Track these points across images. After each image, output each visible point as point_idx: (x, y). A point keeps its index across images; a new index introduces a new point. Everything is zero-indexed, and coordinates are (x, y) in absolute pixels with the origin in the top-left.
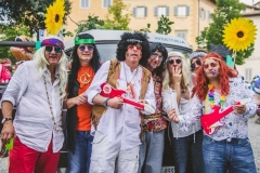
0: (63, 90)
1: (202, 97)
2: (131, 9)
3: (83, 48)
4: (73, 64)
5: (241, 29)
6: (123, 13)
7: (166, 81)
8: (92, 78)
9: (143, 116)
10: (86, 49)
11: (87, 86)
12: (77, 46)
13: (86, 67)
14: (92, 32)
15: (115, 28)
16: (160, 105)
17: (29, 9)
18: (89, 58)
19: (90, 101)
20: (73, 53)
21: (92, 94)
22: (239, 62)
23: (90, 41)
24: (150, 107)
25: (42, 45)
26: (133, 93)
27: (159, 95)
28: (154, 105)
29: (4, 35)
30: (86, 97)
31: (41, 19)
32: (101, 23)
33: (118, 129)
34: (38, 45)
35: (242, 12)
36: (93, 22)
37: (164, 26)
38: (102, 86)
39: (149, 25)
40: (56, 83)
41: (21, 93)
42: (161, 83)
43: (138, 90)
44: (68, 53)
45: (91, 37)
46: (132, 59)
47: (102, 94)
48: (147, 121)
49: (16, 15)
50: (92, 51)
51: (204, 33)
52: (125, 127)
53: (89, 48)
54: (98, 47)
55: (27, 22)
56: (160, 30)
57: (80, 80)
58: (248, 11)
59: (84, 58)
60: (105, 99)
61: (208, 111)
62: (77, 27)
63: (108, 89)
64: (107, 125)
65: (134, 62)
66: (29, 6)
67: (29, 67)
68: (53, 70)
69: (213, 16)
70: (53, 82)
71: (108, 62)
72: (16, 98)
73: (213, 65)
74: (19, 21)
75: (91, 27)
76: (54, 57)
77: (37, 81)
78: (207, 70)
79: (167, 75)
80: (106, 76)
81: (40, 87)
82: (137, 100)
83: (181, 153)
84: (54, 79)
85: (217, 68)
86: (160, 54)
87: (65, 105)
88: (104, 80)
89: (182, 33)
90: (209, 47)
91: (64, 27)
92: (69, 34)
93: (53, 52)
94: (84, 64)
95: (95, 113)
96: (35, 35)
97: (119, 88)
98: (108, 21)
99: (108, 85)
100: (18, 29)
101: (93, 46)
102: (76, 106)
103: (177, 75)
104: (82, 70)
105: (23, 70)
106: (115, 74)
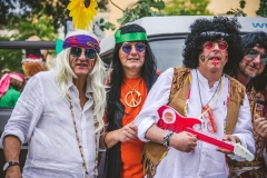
3: (128, 48)
4: (113, 75)
8: (144, 98)
10: (134, 51)
12: (118, 46)
13: (134, 80)
14: (145, 22)
18: (138, 64)
19: (141, 135)
21: (144, 124)
23: (139, 36)
25: (65, 46)
26: (213, 123)
30: (135, 130)
32: (160, 5)
34: (59, 46)
36: (147, 5)
38: (161, 111)
39: (243, 4)
41: (33, 122)
44: (106, 59)
45: (142, 30)
46: (210, 65)
47: (161, 124)
50: (142, 53)
53: (138, 48)
54: (153, 46)
55: (49, 10)
56: (262, 11)
57: (125, 101)
59: (129, 64)
62: (121, 15)
63: (171, 116)
65: (214, 71)
67: (44, 81)
68: (82, 84)
70: (83, 104)
71: (170, 71)
72: (25, 130)
74: (37, 8)
75: (144, 13)
76: (83, 65)
77: (59, 104)
80: (167, 95)
81: (63, 112)
84: (84, 100)
86: (262, 51)
87: (102, 142)
88: (163, 101)
93: (83, 57)
94: (130, 75)
95: (149, 155)
96: (61, 29)
99: (170, 110)
100: (36, 21)
101: (144, 45)
104: (128, 84)
105: (36, 86)
106: (182, 91)
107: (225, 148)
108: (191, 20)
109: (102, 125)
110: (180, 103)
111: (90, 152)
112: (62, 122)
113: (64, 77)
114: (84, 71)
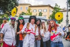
0: (16, 30)
1: (50, 31)
2: (32, 10)
4: (18, 24)
5: (59, 15)
6: (31, 11)
7: (41, 28)
9: (35, 36)
10: (21, 20)
11: (21, 29)
14: (23, 16)
15: (28, 15)
16: (40, 34)
17: (8, 10)
18: (22, 22)
20: (18, 21)
22: (59, 23)
23: (22, 18)
24: (37, 34)
25: (10, 19)
26: (33, 30)
27: (39, 31)
28: (38, 33)
29: (1, 17)
30: (21, 32)
31: (10, 13)
32: (25, 14)
33: (29, 40)
35: (60, 11)
36: (23, 13)
37: (41, 14)
39: (37, 14)
40: (14, 28)
42: (40, 28)
43: (34, 30)
44: (17, 21)
45: (23, 17)
47: (25, 31)
48: (36, 38)
49: (4, 12)
51: (50, 16)
52: (31, 39)
54: (24, 19)
55: (7, 14)
56: (39, 15)
57: (20, 28)
58: (62, 10)
59: (21, 22)
60: (26, 32)
61: (52, 35)
62: (19, 15)
64: (27, 38)
65: (33, 23)
66: (7, 10)
67: (7, 25)
68: (13, 25)
69: (53, 12)
72: (4, 32)
73: (52, 23)
75: (23, 15)
76: (13, 22)
78: (51, 25)
79: (41, 26)
82: (34, 32)
83: (45, 46)
84: (13, 27)
85: (53, 24)
88: (26, 27)
89: (45, 16)
90: (52, 19)
91: (16, 15)
92: (17, 16)
93: (13, 21)
94: (21, 24)
95: (23, 36)
96: (9, 17)
97: (29, 29)
98: (27, 13)
100: (5, 15)
102: (19, 34)
103: (44, 26)
104: (20, 25)
105: (6, 25)
106: (28, 26)
107: (34, 34)
108: (30, 16)
109: (16, 31)
110: (28, 28)
111: (14, 35)
112: (10, 31)
113: (10, 24)
114: (13, 23)
